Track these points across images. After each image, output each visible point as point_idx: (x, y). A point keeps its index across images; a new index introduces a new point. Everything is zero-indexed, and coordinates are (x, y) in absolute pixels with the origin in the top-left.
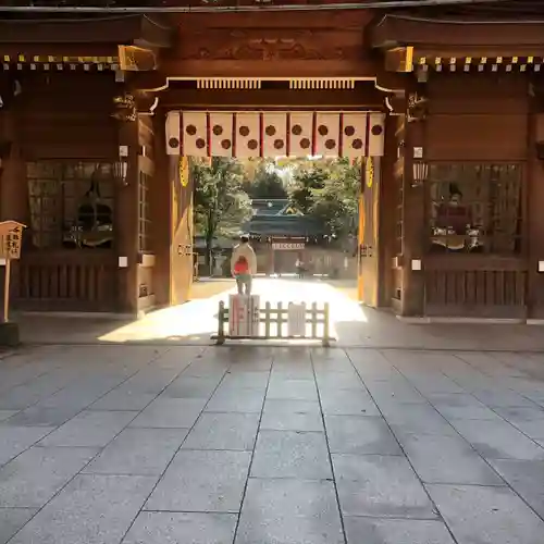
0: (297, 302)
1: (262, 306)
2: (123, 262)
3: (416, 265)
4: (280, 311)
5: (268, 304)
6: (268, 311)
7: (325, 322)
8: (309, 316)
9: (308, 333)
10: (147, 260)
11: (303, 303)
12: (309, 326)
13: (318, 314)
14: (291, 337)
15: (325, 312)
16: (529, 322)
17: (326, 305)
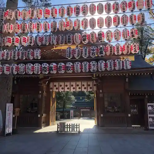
0: (73, 124)
1: (66, 125)
2: (39, 116)
3: (102, 115)
4: (70, 126)
5: (67, 124)
6: (67, 125)
7: (79, 128)
8: (76, 127)
9: (76, 130)
10: (44, 115)
11: (74, 124)
12: (76, 129)
13: (78, 126)
14: (72, 131)
15: (79, 126)
16: (128, 128)
17: (79, 124)
